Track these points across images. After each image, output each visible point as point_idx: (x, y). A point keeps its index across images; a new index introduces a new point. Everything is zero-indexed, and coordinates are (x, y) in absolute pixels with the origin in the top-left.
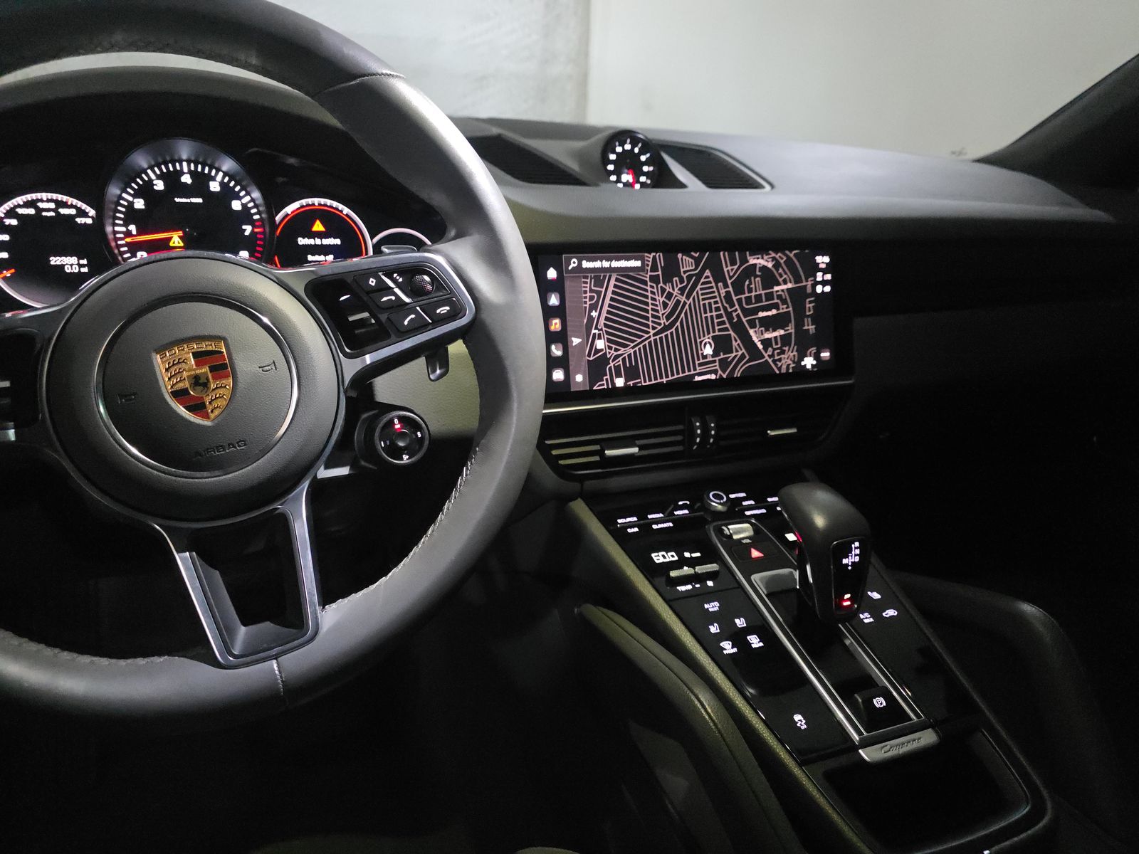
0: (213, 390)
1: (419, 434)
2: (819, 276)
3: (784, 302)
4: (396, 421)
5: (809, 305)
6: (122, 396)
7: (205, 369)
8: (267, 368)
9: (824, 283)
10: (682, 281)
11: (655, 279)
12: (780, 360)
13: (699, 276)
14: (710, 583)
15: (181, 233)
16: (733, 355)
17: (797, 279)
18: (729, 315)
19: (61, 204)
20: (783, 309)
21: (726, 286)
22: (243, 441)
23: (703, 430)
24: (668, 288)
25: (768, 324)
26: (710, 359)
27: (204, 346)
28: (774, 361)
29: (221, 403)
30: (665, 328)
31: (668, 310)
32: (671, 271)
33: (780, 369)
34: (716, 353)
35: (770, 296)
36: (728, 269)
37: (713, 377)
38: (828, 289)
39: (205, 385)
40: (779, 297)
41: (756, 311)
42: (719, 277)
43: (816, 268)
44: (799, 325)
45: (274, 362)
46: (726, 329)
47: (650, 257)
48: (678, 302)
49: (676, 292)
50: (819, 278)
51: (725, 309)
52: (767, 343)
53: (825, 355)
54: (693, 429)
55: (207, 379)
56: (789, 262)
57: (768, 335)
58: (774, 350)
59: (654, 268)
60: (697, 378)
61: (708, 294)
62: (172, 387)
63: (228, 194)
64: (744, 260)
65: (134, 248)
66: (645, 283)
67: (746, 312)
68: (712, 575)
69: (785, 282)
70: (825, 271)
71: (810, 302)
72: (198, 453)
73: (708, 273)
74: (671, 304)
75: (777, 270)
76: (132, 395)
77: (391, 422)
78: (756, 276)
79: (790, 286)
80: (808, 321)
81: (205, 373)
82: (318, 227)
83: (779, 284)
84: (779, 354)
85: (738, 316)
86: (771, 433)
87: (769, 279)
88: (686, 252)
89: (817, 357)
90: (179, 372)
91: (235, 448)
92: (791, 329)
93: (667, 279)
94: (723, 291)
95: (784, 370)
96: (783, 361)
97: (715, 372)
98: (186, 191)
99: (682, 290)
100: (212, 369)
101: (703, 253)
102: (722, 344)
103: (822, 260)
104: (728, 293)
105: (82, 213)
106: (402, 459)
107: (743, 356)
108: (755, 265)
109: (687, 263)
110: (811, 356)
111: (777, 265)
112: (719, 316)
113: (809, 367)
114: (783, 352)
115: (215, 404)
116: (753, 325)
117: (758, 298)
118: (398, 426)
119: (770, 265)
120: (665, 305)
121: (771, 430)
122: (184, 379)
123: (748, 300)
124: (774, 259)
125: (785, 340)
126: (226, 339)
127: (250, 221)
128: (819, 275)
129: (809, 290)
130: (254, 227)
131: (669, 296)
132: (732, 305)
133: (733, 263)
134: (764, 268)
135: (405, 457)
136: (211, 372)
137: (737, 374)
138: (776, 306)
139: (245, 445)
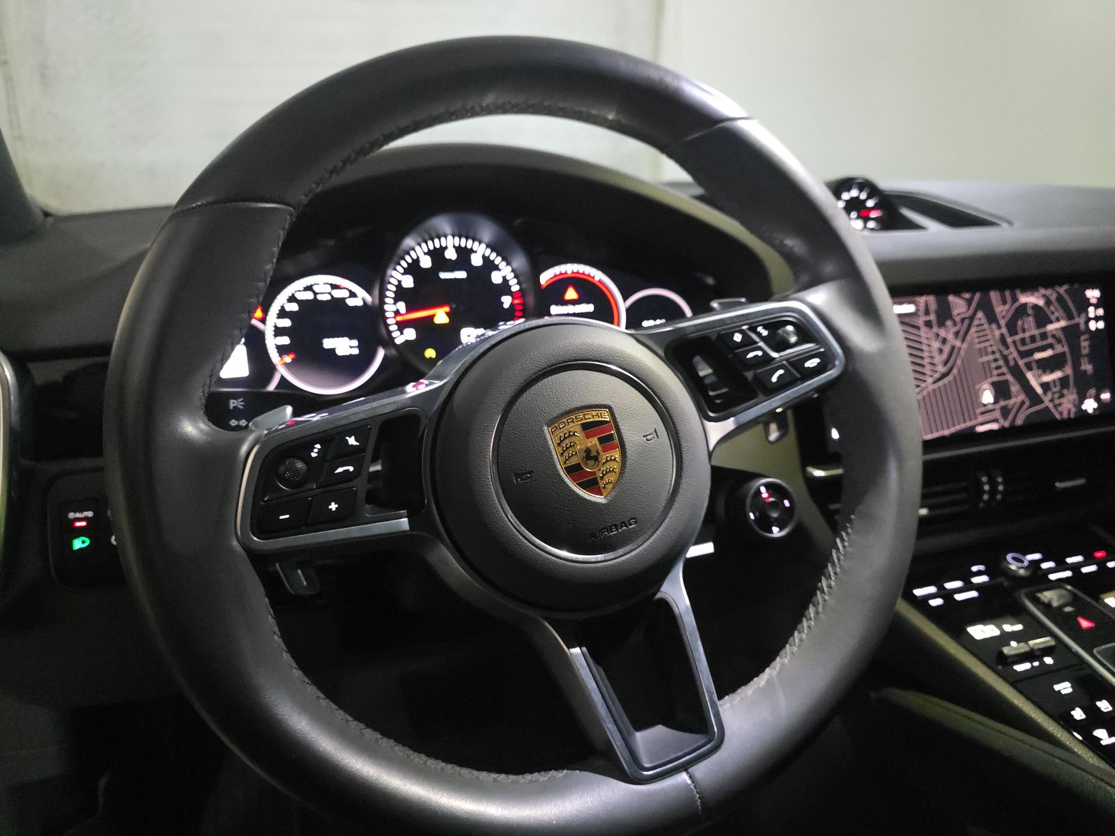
0: (604, 463)
1: (787, 503)
2: (1092, 312)
3: (1059, 341)
4: (763, 489)
5: (1085, 344)
6: (518, 475)
7: (594, 442)
8: (649, 437)
9: (1097, 319)
10: (955, 324)
11: (928, 324)
12: (1060, 404)
13: (972, 318)
14: (1049, 660)
15: (447, 309)
16: (1012, 402)
17: (1070, 316)
18: (1005, 358)
19: (334, 287)
20: (1059, 349)
21: (999, 327)
22: (634, 519)
23: (992, 487)
24: (942, 333)
25: (1046, 366)
26: (990, 407)
27: (591, 417)
28: (1056, 406)
29: (612, 478)
30: (944, 376)
31: (945, 356)
32: (944, 314)
33: (1061, 413)
34: (996, 401)
35: (1044, 336)
36: (1001, 310)
37: (994, 426)
38: (1101, 325)
39: (596, 458)
40: (1054, 336)
41: (1030, 353)
42: (992, 318)
43: (1086, 303)
44: (1076, 366)
45: (655, 430)
46: (1003, 374)
47: (922, 300)
48: (953, 348)
49: (950, 337)
50: (1091, 315)
51: (1000, 351)
52: (1045, 386)
53: (1106, 396)
54: (981, 484)
55: (598, 452)
56: (1060, 299)
57: (1048, 378)
58: (1054, 393)
59: (927, 312)
60: (981, 429)
61: (983, 338)
62: (565, 463)
63: (489, 266)
64: (1015, 300)
65: (402, 326)
66: (918, 328)
67: (1023, 355)
68: (1047, 651)
69: (1058, 320)
70: (1096, 306)
71: (1085, 340)
72: (594, 535)
73: (980, 314)
74: (947, 349)
75: (1049, 307)
76: (527, 473)
77: (759, 493)
78: (1029, 315)
79: (1063, 323)
80: (1084, 361)
81: (595, 445)
82: (571, 294)
83: (1051, 322)
84: (1059, 398)
85: (1014, 359)
86: (1058, 485)
87: (1042, 318)
88: (957, 293)
89: (1097, 399)
90: (571, 446)
91: (627, 527)
92: (1068, 370)
93: (941, 324)
94: (997, 333)
95: (1065, 415)
96: (1064, 406)
97: (996, 420)
98: (451, 266)
99: (957, 334)
100: (601, 440)
101: (974, 293)
102: (1001, 391)
103: (1093, 294)
104: (1002, 335)
105: (353, 295)
106: (772, 532)
107: (1023, 403)
108: (1025, 305)
109: (958, 305)
110: (1090, 398)
111: (1048, 302)
112: (996, 360)
113: (1090, 411)
114: (1062, 396)
115: (606, 479)
116: (1029, 367)
117: (1033, 339)
118: (765, 495)
119: (1041, 302)
120: (941, 351)
121: (1061, 481)
122: (576, 453)
123: (1023, 341)
124: (1044, 296)
125: (1064, 382)
126: (612, 408)
127: (509, 292)
128: (1091, 309)
129: (1082, 327)
130: (513, 298)
131: (944, 341)
132: (1007, 347)
133: (1004, 302)
134: (1036, 307)
135: (775, 529)
136: (600, 444)
137: (1019, 422)
138: (1051, 346)
139: (636, 523)
